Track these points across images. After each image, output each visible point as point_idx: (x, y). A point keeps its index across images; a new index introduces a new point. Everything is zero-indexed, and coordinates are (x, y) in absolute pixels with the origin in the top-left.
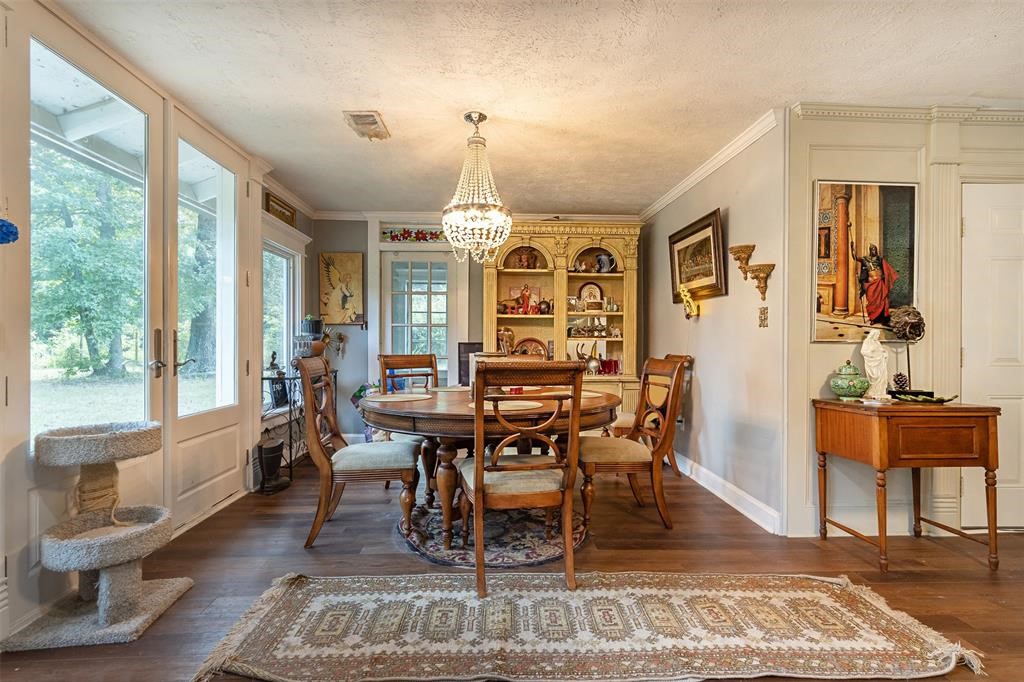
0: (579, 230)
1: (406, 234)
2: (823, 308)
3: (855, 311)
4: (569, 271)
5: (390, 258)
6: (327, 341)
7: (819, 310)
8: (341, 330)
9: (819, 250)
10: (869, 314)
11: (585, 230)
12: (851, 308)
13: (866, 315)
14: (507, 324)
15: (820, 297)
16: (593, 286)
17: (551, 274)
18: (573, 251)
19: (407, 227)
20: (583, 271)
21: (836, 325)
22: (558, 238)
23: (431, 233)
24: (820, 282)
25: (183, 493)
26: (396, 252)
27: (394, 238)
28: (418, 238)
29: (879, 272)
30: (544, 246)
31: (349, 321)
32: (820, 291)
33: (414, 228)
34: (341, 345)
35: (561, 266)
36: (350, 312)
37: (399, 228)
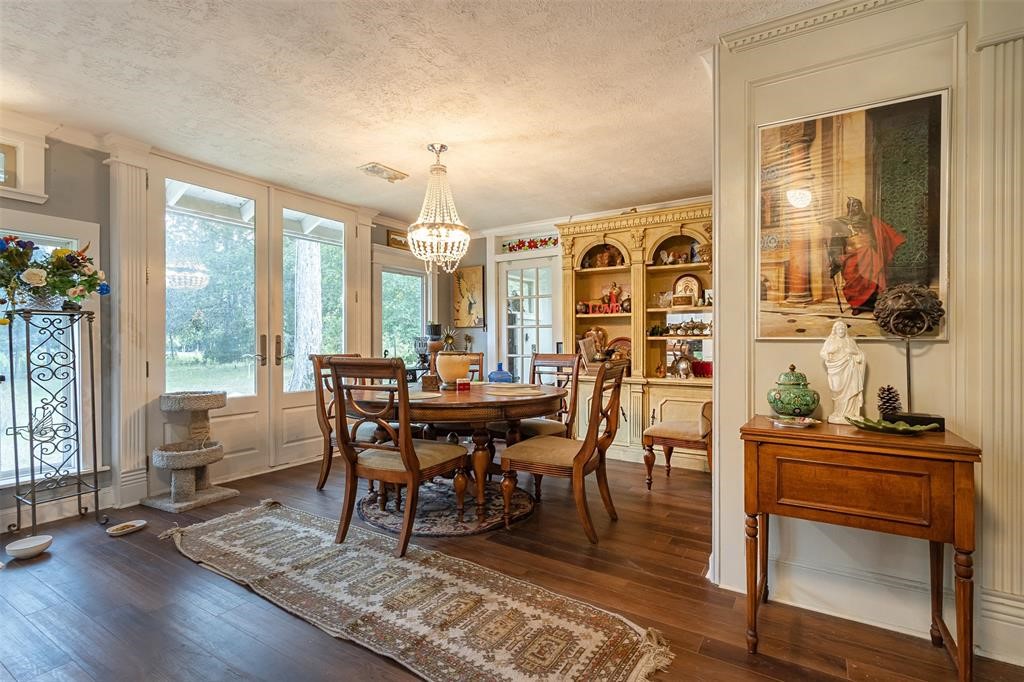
0: (657, 219)
1: (521, 245)
2: (771, 294)
3: (825, 296)
4: (648, 265)
5: (505, 267)
6: (450, 342)
7: (764, 297)
8: (468, 332)
9: (763, 218)
10: (849, 300)
11: (663, 218)
12: (817, 294)
13: (843, 300)
14: (597, 324)
15: (766, 280)
16: (689, 278)
17: (628, 271)
18: (651, 244)
19: (521, 238)
20: (671, 263)
21: (792, 317)
22: (633, 231)
23: (541, 241)
24: (765, 261)
25: (288, 443)
26: (509, 262)
27: (512, 249)
28: (530, 247)
29: (867, 237)
30: (623, 241)
31: (473, 325)
32: (765, 273)
33: (527, 238)
34: (469, 345)
35: (637, 261)
36: (474, 317)
37: (514, 241)
